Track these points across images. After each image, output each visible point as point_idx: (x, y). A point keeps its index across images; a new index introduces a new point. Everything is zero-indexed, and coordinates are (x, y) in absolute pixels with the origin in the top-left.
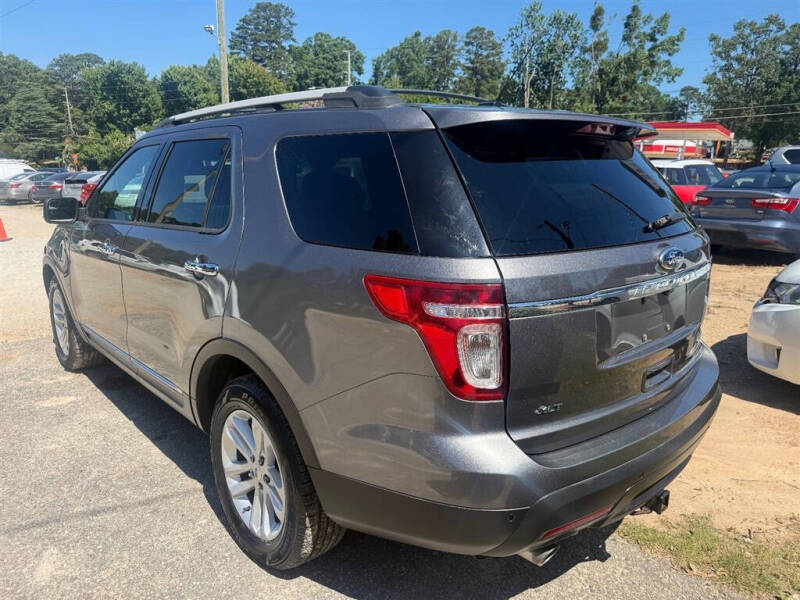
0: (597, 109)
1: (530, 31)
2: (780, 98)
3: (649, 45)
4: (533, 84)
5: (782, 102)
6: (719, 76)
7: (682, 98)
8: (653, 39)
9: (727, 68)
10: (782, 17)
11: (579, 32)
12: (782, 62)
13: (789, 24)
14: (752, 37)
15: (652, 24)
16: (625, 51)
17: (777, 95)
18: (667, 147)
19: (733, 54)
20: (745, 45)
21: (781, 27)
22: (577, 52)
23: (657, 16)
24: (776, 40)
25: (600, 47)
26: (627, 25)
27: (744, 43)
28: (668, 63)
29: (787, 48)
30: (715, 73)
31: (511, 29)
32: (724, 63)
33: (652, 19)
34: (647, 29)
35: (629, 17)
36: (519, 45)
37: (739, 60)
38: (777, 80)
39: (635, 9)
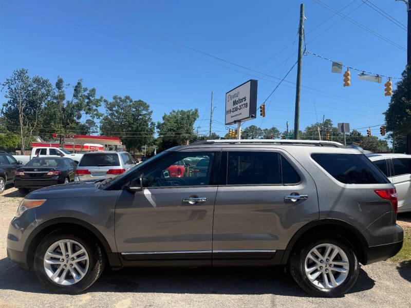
0: (63, 127)
1: (21, 83)
2: (134, 129)
3: (87, 100)
4: (24, 111)
5: (135, 131)
6: (109, 117)
7: (87, 124)
8: (89, 99)
9: (112, 115)
10: (131, 97)
11: (50, 88)
12: (133, 115)
13: (134, 100)
14: (121, 103)
15: (88, 92)
16: (75, 101)
17: (133, 128)
18: (90, 147)
19: (114, 109)
20: (119, 106)
21: (131, 101)
22: (49, 98)
23: (90, 88)
24: (130, 106)
25: (62, 97)
26: (75, 90)
27: (118, 105)
28: (96, 110)
29: (134, 110)
30: (107, 116)
31: (7, 80)
32: (110, 112)
33: (87, 90)
34: (86, 93)
35: (76, 87)
36: (13, 89)
37: (117, 112)
38: (132, 122)
39: (79, 83)
